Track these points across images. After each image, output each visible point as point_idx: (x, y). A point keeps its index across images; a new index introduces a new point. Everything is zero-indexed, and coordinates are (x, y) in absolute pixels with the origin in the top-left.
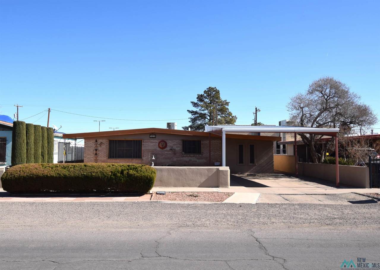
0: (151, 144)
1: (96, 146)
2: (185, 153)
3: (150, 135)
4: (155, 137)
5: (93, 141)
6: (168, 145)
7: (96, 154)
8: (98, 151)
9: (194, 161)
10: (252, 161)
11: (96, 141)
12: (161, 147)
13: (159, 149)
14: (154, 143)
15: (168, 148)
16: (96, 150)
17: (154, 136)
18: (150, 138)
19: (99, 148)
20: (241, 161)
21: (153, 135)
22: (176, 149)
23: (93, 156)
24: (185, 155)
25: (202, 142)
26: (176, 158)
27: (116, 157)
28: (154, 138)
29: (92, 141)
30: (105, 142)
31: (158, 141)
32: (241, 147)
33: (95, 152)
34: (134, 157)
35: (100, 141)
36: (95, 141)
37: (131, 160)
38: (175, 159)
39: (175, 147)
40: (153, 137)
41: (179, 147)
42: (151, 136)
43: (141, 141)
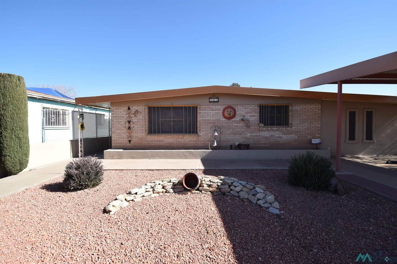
0: (212, 111)
1: (129, 117)
2: (265, 125)
3: (210, 98)
4: (218, 102)
5: (125, 109)
6: (237, 113)
7: (129, 128)
8: (131, 123)
9: (278, 137)
10: (369, 136)
11: (129, 109)
12: (228, 116)
13: (224, 119)
14: (215, 110)
15: (237, 118)
16: (129, 122)
17: (216, 100)
18: (210, 102)
19: (134, 120)
20: (352, 137)
21: (214, 98)
22: (250, 119)
23: (125, 130)
24: (264, 129)
25: (290, 108)
26: (250, 133)
27: (159, 132)
28: (216, 103)
29: (124, 109)
30: (143, 110)
31: (222, 108)
32: (352, 116)
33: (127, 125)
34: (186, 132)
35: (134, 108)
36: (127, 109)
37: (181, 136)
38: (248, 135)
39: (248, 117)
40: (214, 102)
41: (255, 116)
42: (211, 100)
43: (197, 107)
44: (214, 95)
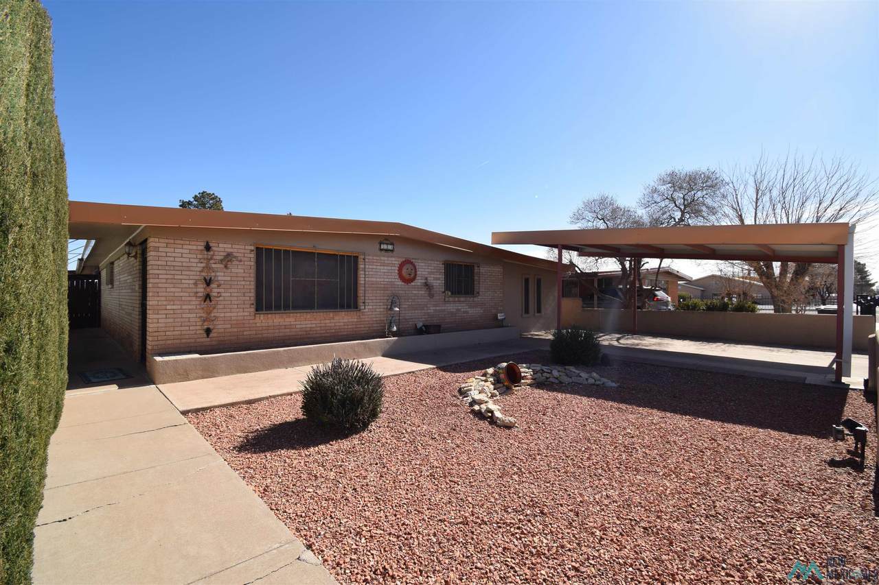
0: (382, 268)
1: (208, 268)
2: (452, 294)
3: (381, 243)
4: (392, 251)
5: (195, 247)
6: (418, 273)
7: (208, 297)
8: (213, 286)
9: (464, 312)
11: (208, 248)
12: (407, 277)
13: (400, 283)
14: (388, 265)
15: (419, 282)
16: (208, 282)
17: (390, 247)
18: (381, 250)
19: (221, 276)
20: (527, 311)
21: (387, 244)
22: (435, 284)
23: (195, 302)
24: (451, 299)
25: (476, 270)
26: (435, 306)
27: (287, 307)
28: (390, 253)
29: (190, 247)
30: (245, 253)
31: (396, 262)
32: (527, 283)
33: (201, 289)
34: (342, 307)
35: (221, 248)
36: (202, 248)
37: (331, 315)
38: (432, 310)
39: (431, 280)
40: (387, 250)
41: (438, 279)
42: (382, 247)
43: (356, 258)
44: (386, 240)
